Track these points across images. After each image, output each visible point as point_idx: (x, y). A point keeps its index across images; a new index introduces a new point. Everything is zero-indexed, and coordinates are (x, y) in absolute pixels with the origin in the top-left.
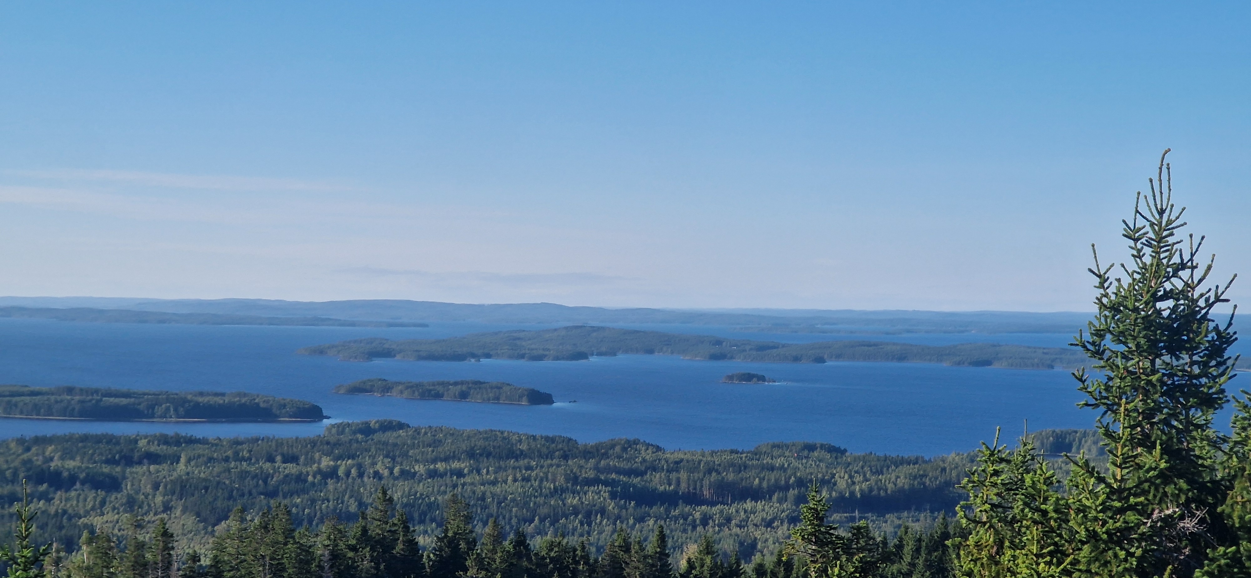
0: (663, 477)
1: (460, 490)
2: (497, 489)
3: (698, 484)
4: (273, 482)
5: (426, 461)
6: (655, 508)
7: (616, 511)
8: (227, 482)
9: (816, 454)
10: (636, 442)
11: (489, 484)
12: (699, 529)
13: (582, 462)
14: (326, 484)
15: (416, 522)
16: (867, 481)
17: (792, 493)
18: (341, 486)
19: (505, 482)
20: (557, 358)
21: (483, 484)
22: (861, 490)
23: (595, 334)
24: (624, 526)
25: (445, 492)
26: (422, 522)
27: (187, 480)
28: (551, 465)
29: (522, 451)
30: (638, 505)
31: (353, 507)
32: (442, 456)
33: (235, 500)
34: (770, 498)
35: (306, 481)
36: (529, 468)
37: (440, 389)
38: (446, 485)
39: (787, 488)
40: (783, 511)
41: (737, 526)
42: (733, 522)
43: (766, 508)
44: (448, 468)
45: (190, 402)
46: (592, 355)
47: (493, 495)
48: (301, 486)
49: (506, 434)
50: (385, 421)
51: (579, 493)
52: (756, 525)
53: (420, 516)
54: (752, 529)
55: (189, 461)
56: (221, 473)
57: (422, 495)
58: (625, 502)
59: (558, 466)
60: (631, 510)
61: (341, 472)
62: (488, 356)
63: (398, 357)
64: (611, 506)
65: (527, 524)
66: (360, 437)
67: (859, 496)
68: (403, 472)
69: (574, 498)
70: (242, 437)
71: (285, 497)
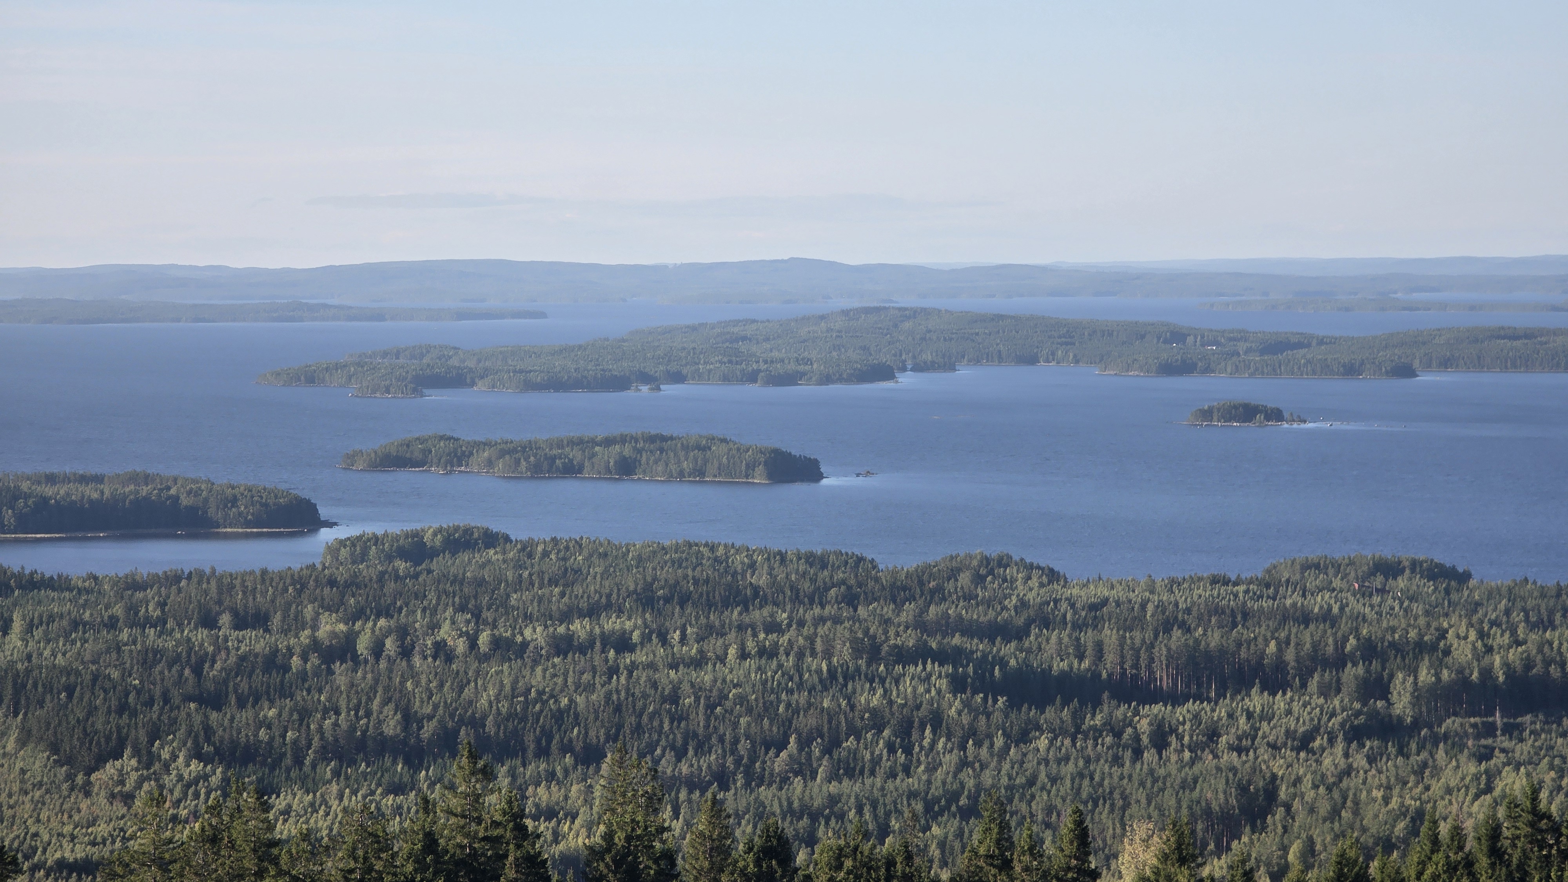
0: (1066, 640)
1: (623, 680)
2: (706, 677)
3: (1143, 655)
4: (214, 672)
5: (547, 618)
6: (1050, 712)
7: (965, 719)
8: (115, 674)
9: (1401, 582)
10: (1004, 562)
11: (688, 666)
12: (1150, 756)
13: (888, 610)
14: (331, 672)
15: (530, 754)
16: (1519, 643)
17: (1352, 673)
18: (364, 677)
19: (722, 659)
20: (826, 380)
21: (674, 666)
22: (1506, 665)
23: (907, 325)
24: (984, 752)
25: (590, 688)
26: (543, 752)
27: (28, 671)
28: (822, 620)
29: (756, 589)
30: (1014, 704)
31: (391, 726)
32: (583, 604)
33: (134, 714)
34: (1304, 685)
35: (286, 668)
36: (773, 627)
37: (576, 454)
38: (594, 670)
39: (1340, 661)
40: (1333, 715)
41: (1231, 748)
42: (1224, 739)
43: (1296, 707)
44: (597, 630)
45: (27, 496)
46: (904, 369)
47: (697, 689)
48: (276, 678)
49: (721, 551)
50: (457, 529)
51: (883, 681)
52: (1274, 746)
53: (538, 741)
54: (1264, 754)
55: (30, 628)
56: (99, 655)
57: (540, 693)
58: (985, 700)
59: (837, 620)
60: (998, 717)
61: (363, 645)
62: (678, 378)
63: (481, 386)
64: (953, 708)
65: (772, 753)
66: (401, 566)
67: (1501, 679)
68: (497, 643)
69: (873, 690)
70: (144, 572)
71: (242, 704)
